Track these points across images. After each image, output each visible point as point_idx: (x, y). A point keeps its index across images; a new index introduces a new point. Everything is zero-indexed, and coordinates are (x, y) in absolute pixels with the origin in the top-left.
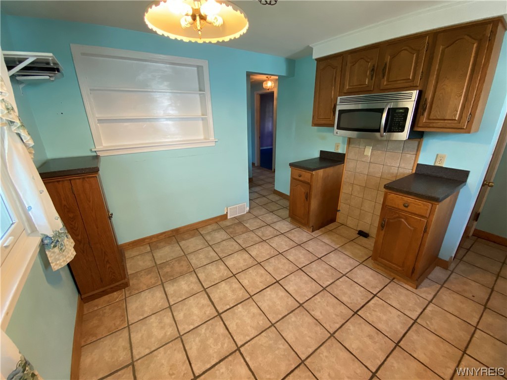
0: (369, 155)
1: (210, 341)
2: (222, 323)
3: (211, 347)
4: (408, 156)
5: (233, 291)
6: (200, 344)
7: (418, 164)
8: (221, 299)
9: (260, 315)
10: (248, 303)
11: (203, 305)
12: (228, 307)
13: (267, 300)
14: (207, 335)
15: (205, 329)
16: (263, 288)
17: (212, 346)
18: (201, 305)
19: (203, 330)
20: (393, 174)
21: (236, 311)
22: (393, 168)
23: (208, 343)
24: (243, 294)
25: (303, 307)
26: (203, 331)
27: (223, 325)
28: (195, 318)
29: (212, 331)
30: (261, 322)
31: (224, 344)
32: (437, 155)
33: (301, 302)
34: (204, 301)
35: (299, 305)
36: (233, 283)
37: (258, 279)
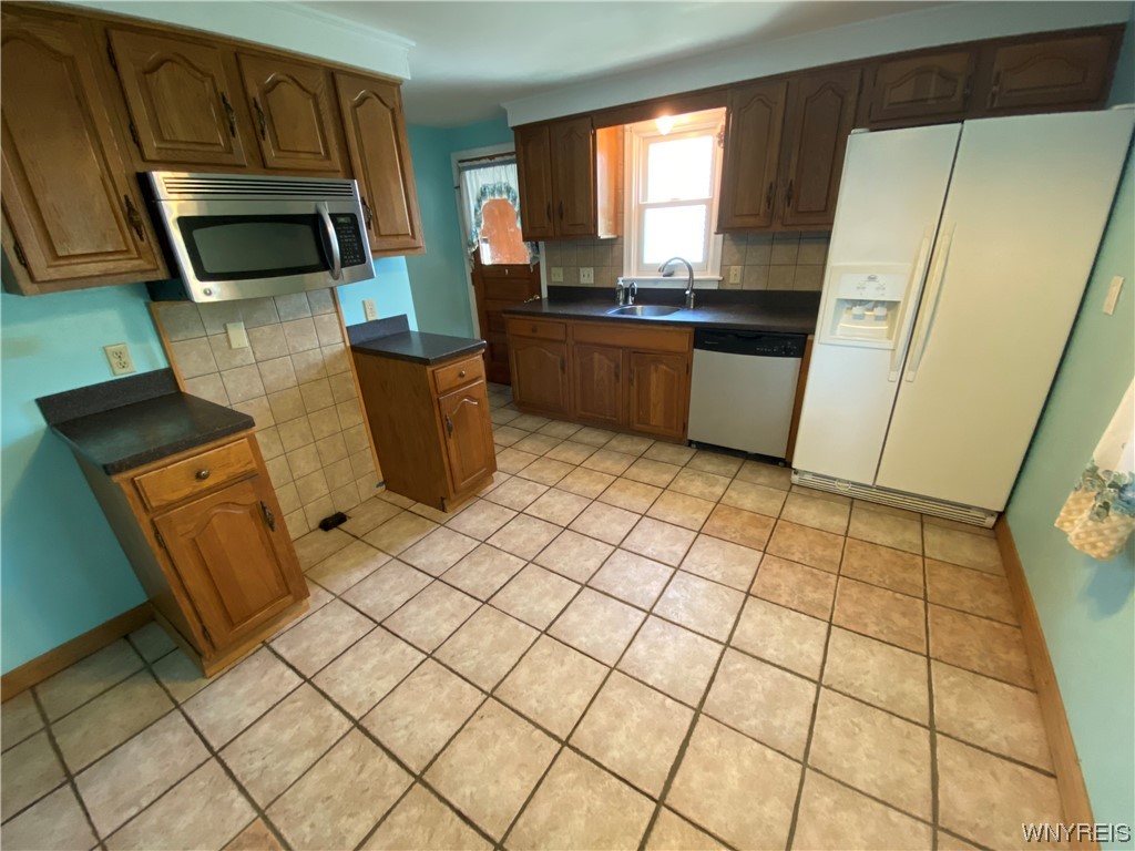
0: (247, 344)
1: (757, 696)
2: (710, 695)
3: (763, 689)
4: (326, 317)
5: (619, 715)
6: (778, 711)
7: (347, 328)
8: (661, 732)
9: (644, 637)
10: (633, 667)
11: (706, 769)
12: (669, 701)
13: (603, 636)
14: (753, 708)
15: (747, 720)
17: (760, 688)
18: (711, 774)
19: (752, 724)
20: (317, 364)
21: (666, 682)
22: (311, 352)
23: (762, 698)
24: (617, 687)
25: (588, 581)
26: (753, 722)
27: (712, 689)
28: (747, 763)
29: (738, 703)
31: (739, 670)
32: (363, 302)
34: (693, 774)
35: (586, 589)
36: (594, 733)
37: (554, 672)
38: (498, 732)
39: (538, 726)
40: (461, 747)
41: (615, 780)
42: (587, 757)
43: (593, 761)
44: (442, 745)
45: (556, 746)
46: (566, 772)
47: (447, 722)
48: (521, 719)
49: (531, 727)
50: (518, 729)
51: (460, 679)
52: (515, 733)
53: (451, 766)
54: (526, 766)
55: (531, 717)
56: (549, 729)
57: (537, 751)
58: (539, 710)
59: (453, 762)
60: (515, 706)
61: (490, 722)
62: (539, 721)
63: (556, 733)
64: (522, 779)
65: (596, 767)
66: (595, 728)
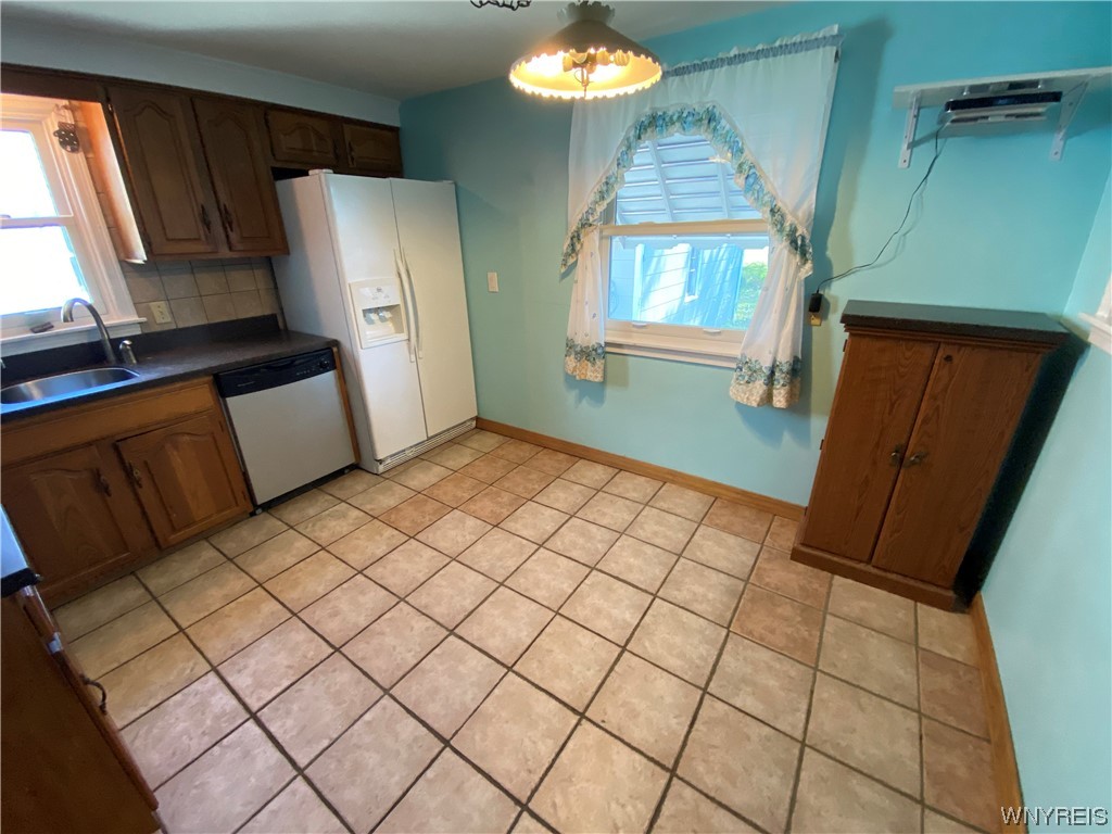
5: (599, 612)
8: (610, 589)
9: (527, 590)
10: (556, 600)
13: (522, 618)
16: (541, 637)
24: (575, 611)
25: (447, 629)
30: (522, 580)
33: (452, 638)
35: (456, 631)
36: (614, 629)
37: (560, 657)
38: (620, 703)
39: (612, 669)
40: (637, 735)
41: (646, 617)
42: (633, 633)
43: (635, 630)
44: (637, 756)
45: (626, 654)
46: (645, 648)
47: (615, 757)
48: (607, 682)
49: (613, 674)
50: (616, 685)
51: (562, 754)
52: (620, 687)
53: (656, 741)
54: (646, 676)
55: (604, 675)
56: (613, 661)
57: (633, 669)
58: (598, 668)
59: (652, 740)
60: (594, 690)
61: (610, 711)
62: (607, 668)
63: (616, 654)
64: (655, 679)
65: (639, 629)
66: (610, 627)
